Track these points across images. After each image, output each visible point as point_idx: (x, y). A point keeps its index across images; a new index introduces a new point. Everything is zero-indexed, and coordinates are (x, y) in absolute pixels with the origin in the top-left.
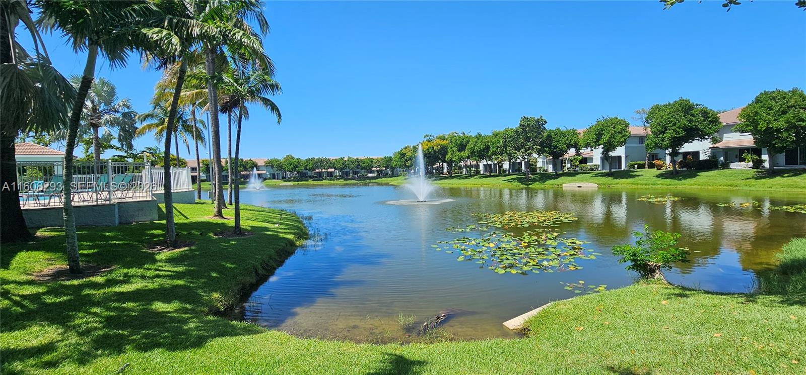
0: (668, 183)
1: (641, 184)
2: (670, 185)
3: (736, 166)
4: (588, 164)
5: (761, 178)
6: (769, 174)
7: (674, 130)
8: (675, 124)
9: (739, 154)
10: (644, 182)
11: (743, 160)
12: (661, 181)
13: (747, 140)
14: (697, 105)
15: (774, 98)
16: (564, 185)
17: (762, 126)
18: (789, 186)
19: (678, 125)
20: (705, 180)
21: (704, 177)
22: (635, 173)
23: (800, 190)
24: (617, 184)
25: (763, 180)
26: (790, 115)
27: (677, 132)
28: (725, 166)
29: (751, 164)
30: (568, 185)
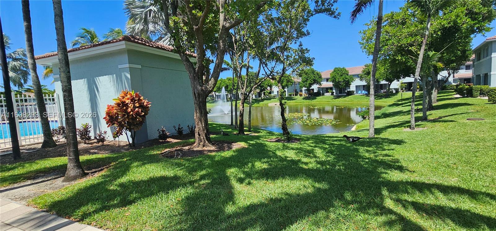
0: (308, 102)
1: (299, 103)
2: (309, 102)
3: (326, 94)
4: (272, 94)
5: (336, 99)
6: (337, 97)
7: (310, 80)
8: (310, 78)
9: (327, 90)
10: (300, 102)
11: (328, 92)
12: (305, 101)
13: (330, 84)
14: (316, 71)
15: (339, 70)
16: (269, 104)
17: (337, 80)
18: (345, 101)
19: (311, 78)
20: (320, 100)
21: (319, 98)
22: (294, 98)
23: (347, 102)
24: (290, 103)
25: (337, 99)
26: (343, 77)
27: (311, 82)
28: (323, 94)
29: (331, 94)
30: (271, 104)
